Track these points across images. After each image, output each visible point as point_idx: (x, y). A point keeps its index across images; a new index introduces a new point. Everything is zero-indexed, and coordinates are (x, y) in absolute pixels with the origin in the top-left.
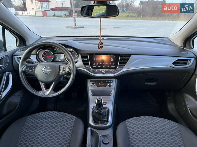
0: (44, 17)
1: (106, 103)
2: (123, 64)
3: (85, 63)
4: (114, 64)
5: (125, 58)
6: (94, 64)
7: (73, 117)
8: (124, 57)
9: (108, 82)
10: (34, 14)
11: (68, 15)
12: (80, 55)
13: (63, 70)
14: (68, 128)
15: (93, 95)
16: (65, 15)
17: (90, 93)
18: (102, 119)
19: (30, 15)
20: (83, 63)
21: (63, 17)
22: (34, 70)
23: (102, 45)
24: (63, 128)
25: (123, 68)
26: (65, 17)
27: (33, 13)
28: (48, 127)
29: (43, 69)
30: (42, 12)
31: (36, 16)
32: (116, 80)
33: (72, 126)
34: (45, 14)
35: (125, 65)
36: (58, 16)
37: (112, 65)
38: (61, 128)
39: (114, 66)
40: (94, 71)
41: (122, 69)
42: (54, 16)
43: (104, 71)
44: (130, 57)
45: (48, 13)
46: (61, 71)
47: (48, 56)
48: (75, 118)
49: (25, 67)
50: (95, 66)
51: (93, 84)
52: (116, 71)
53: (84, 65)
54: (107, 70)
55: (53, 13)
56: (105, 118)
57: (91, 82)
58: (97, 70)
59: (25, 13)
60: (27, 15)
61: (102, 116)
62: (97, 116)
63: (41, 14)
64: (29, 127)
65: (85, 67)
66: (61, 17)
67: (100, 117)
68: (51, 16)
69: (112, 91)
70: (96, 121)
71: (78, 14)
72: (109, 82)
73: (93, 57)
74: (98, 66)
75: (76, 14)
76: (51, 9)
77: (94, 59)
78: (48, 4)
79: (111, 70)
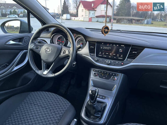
0: (90, 22)
1: (105, 97)
2: (133, 56)
3: (91, 51)
4: (122, 55)
5: (137, 51)
6: (100, 52)
7: (68, 104)
8: (136, 49)
9: (112, 75)
10: (83, 20)
11: (109, 21)
12: (88, 43)
13: (64, 52)
14: (59, 113)
15: (94, 86)
17: (91, 83)
18: (95, 114)
19: (80, 20)
20: (89, 51)
21: (104, 23)
22: (40, 49)
23: (106, 30)
24: (54, 112)
25: (132, 61)
27: (82, 18)
28: (42, 107)
29: (46, 49)
30: (88, 19)
31: (83, 21)
32: (123, 74)
33: (63, 112)
34: (90, 20)
35: (134, 59)
36: (100, 22)
37: (120, 57)
38: (52, 111)
39: (121, 57)
40: (98, 60)
41: (130, 62)
42: (97, 21)
43: (108, 61)
44: (143, 50)
45: (93, 20)
46: (62, 54)
47: (62, 41)
48: (70, 105)
49: (34, 45)
50: (100, 54)
51: (95, 74)
52: (122, 64)
53: (90, 52)
54: (112, 61)
55: (96, 19)
56: (98, 114)
57: (94, 71)
58: (101, 59)
59: (76, 18)
60: (78, 20)
61: (94, 110)
62: (89, 109)
63: (88, 20)
64: (27, 103)
65: (90, 55)
67: (92, 111)
68: (95, 22)
69: (115, 86)
70: (88, 114)
72: (114, 75)
73: (101, 45)
74: (104, 56)
75: (115, 21)
76: (96, 16)
77: (101, 48)
78: (94, 13)
79: (117, 62)
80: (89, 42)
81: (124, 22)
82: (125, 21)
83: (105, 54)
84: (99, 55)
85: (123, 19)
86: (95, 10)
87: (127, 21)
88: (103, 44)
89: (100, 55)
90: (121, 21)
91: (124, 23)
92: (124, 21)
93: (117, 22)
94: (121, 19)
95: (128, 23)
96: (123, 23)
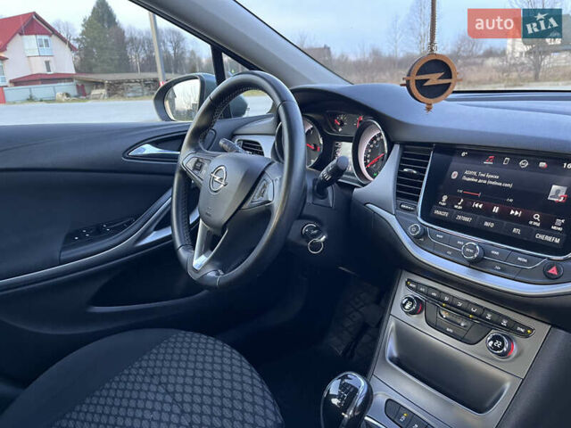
4: (559, 222)
6: (445, 198)
11: (76, 93)
16: (68, 95)
21: (61, 102)
22: (204, 172)
26: (67, 101)
29: (213, 175)
32: (561, 333)
36: (42, 101)
37: (546, 228)
39: (554, 233)
40: (424, 234)
42: (31, 99)
46: (255, 197)
49: (191, 155)
50: (442, 208)
52: (553, 270)
53: (398, 195)
54: (497, 249)
57: (411, 289)
58: (441, 232)
65: (399, 207)
66: (53, 100)
68: (20, 102)
71: (108, 90)
73: (455, 162)
74: (459, 217)
75: (104, 91)
76: (11, 81)
77: (455, 175)
79: (522, 256)
80: (404, 145)
81: (133, 91)
82: (137, 86)
83: (467, 209)
84: (437, 212)
85: (129, 81)
86: (3, 59)
87: (142, 89)
88: (463, 154)
89: (440, 213)
90: (123, 89)
91: (135, 97)
92: (134, 88)
93: (110, 95)
94: (120, 83)
95: (147, 95)
96: (130, 95)
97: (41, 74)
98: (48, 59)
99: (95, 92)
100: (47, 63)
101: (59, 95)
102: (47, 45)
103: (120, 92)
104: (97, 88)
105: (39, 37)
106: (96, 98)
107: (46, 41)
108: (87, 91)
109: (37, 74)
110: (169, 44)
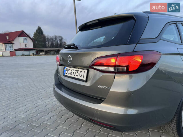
0: (12, 57)
10: (1, 55)
11: (36, 53)
16: (34, 54)
26: (33, 56)
30: (9, 53)
36: (26, 55)
42: (23, 55)
75: (44, 53)
76: (14, 50)
78: (12, 46)
82: (53, 52)
85: (51, 50)
86: (13, 43)
90: (49, 52)
93: (46, 54)
96: (51, 54)
97: (24, 48)
98: (26, 44)
99: (41, 53)
100: (26, 45)
101: (31, 54)
102: (26, 40)
103: (48, 53)
104: (42, 52)
105: (24, 37)
106: (41, 55)
107: (26, 39)
108: (39, 53)
109: (23, 48)
110: (58, 40)
